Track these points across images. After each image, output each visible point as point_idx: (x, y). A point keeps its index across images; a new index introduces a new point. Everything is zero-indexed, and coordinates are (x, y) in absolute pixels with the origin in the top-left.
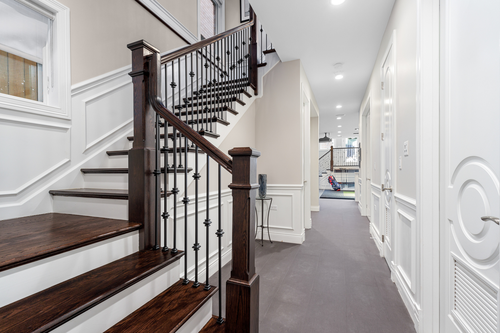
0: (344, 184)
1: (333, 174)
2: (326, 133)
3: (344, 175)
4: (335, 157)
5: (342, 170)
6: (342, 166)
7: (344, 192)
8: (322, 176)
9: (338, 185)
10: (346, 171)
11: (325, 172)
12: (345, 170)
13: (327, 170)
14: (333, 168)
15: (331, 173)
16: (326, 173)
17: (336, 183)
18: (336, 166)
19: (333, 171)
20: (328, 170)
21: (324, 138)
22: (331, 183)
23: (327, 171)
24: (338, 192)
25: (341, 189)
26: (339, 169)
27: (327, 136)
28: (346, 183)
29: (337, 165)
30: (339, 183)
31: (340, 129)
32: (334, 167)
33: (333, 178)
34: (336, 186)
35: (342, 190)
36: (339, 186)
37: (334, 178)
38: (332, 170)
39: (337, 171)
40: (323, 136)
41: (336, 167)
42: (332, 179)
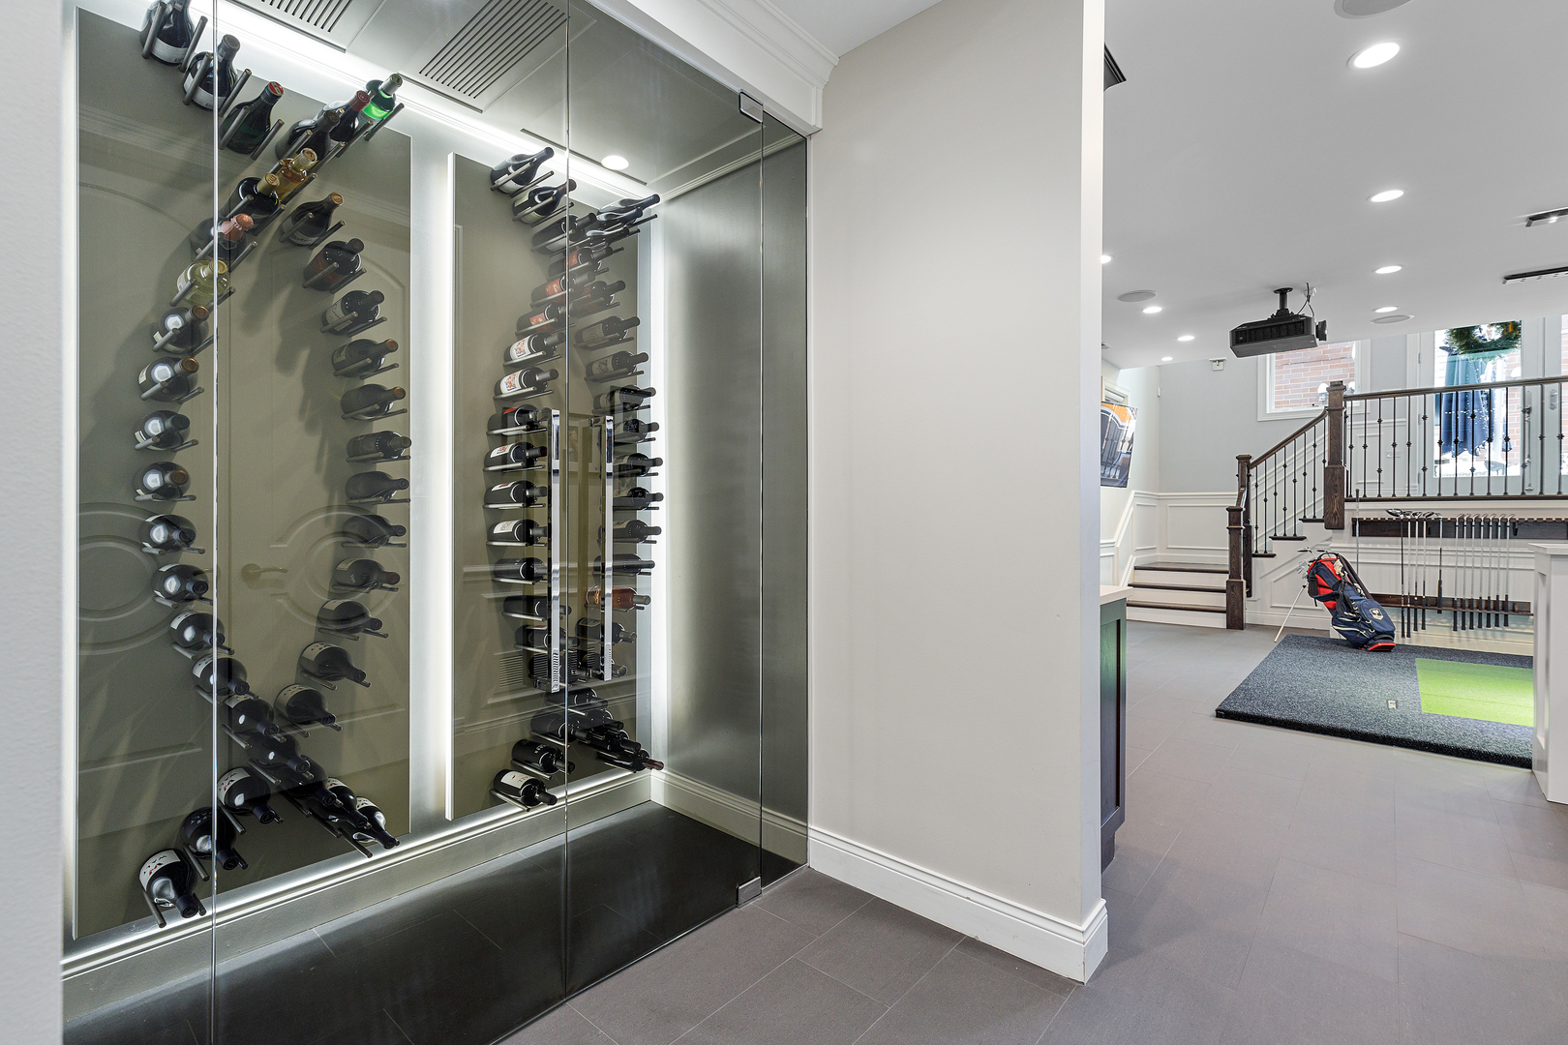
0: (1418, 606)
1: (1343, 545)
2: (1283, 293)
3: (1421, 551)
4: (1358, 444)
5: (1405, 521)
6: (1409, 499)
7: (1420, 662)
8: (1273, 556)
9: (1376, 614)
10: (1433, 528)
11: (1290, 534)
12: (1429, 522)
13: (1305, 520)
14: (1342, 511)
15: (1330, 539)
16: (1295, 538)
17: (1365, 602)
18: (1365, 500)
19: (1342, 528)
20: (1314, 520)
21: (1273, 319)
22: (1323, 599)
23: (1304, 529)
24: (1376, 658)
25: (1398, 640)
26: (1387, 516)
27: (1295, 306)
28: (1437, 604)
29: (1372, 493)
30: (1382, 600)
31: (1389, 289)
32: (1347, 505)
33: (1338, 567)
34: (1359, 620)
35: (1407, 641)
36: (1387, 619)
37: (1347, 566)
38: (1334, 522)
39: (1369, 528)
40: (1265, 310)
41: (1362, 505)
42: (1331, 574)
